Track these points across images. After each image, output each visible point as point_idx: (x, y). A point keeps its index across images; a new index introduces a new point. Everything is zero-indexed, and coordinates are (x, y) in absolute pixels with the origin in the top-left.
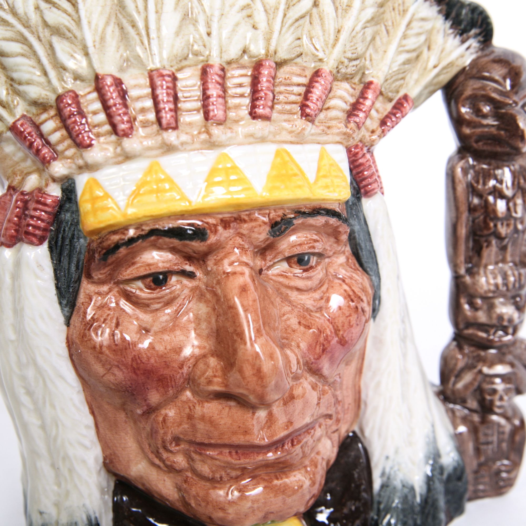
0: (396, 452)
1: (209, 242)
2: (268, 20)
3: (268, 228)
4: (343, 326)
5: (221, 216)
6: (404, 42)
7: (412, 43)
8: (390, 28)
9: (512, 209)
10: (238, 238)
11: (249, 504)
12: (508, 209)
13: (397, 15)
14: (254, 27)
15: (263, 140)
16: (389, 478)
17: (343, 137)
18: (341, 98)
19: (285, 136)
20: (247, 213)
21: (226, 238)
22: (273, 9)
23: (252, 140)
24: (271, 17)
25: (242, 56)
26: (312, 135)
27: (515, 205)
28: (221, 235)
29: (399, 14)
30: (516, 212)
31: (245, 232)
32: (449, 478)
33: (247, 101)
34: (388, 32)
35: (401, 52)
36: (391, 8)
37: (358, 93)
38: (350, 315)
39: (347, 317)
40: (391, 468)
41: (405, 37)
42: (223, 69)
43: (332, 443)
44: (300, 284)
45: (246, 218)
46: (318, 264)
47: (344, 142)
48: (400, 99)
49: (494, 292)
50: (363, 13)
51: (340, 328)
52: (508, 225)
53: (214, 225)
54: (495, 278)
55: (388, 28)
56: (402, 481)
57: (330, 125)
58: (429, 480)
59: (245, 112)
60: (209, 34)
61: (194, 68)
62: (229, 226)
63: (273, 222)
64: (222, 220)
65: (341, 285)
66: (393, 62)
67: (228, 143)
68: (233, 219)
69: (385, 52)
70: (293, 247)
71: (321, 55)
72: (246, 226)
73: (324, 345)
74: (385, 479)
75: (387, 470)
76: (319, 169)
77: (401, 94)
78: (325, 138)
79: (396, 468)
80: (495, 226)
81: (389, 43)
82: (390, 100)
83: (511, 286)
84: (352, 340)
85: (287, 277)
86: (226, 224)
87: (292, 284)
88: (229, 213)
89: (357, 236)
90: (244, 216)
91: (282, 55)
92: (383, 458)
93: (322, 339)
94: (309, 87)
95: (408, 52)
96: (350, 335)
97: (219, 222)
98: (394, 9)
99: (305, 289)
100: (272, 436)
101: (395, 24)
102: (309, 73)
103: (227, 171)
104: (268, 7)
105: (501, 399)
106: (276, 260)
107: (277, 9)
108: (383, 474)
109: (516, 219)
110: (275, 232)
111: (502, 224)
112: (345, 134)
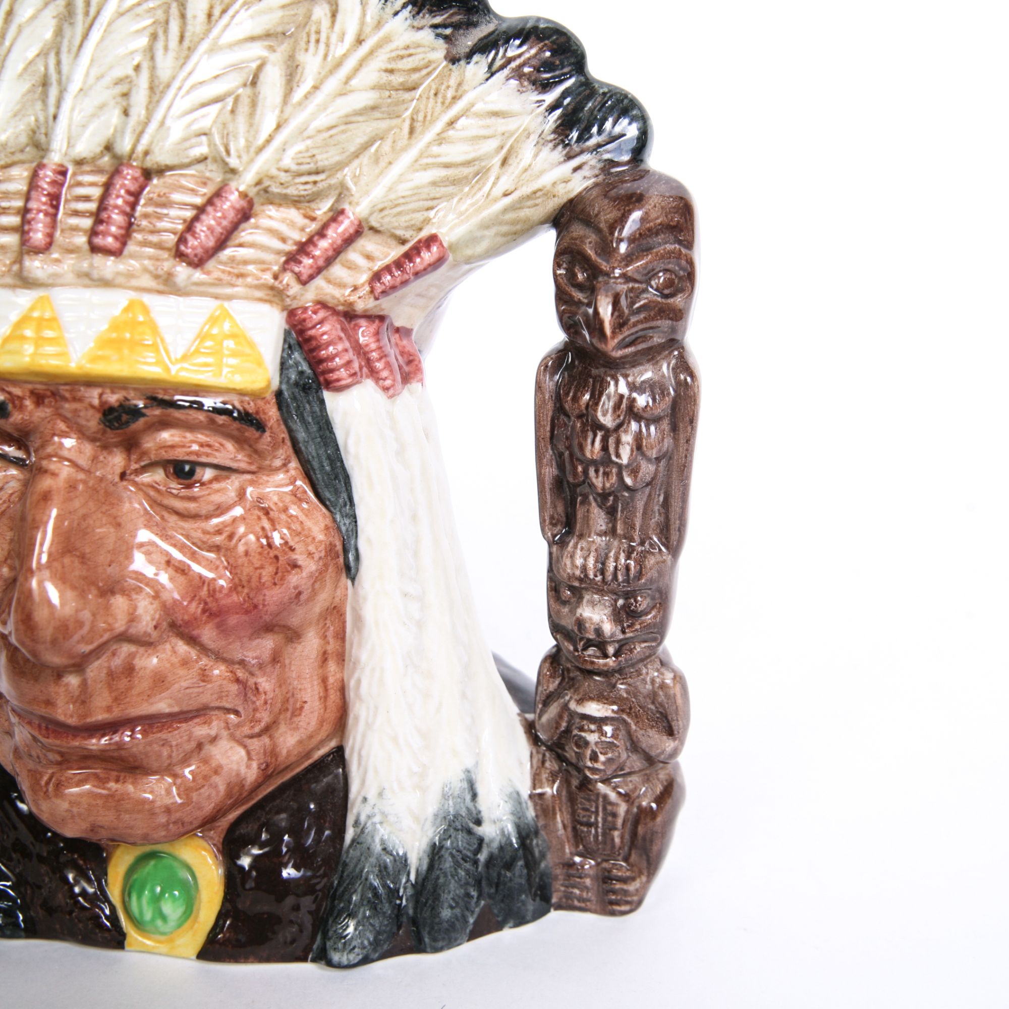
0: (380, 795)
1: (12, 420)
2: (150, 102)
3: (98, 416)
4: (249, 581)
5: (30, 386)
6: (435, 149)
7: (455, 152)
8: (418, 125)
9: (612, 450)
10: (59, 421)
11: (65, 805)
12: (605, 448)
13: (439, 105)
14: (126, 113)
15: (105, 283)
16: (362, 831)
17: (271, 292)
18: (272, 232)
19: (147, 281)
20: (67, 387)
21: (43, 419)
22: (161, 87)
23: (87, 281)
24: (156, 98)
25: (102, 155)
26: (197, 284)
27: (618, 442)
28: (31, 413)
29: (443, 103)
30: (618, 455)
31: (69, 415)
32: (491, 859)
33: (87, 223)
34: (412, 131)
35: (426, 167)
36: (433, 92)
37: (313, 227)
38: (262, 567)
39: (256, 569)
40: (369, 817)
41: (440, 139)
42: (64, 173)
43: (248, 753)
44: (178, 505)
45: (67, 395)
46: (216, 479)
47: (276, 299)
48: (419, 241)
49: (581, 580)
51: (245, 583)
52: (606, 474)
53: (18, 397)
54: (585, 559)
55: (415, 124)
56: (383, 842)
57: (242, 271)
58: (435, 852)
59: (81, 240)
60: (55, 117)
61: (27, 166)
62: (43, 403)
63: (106, 407)
64: (33, 393)
65: (259, 518)
66: (401, 179)
67: (50, 281)
68: (49, 393)
69: (390, 163)
70: (161, 448)
71: (233, 162)
72: (67, 405)
73: (206, 603)
74: (359, 830)
75: (363, 818)
77: (424, 234)
78: (229, 291)
79: (377, 819)
80: (586, 472)
81: (405, 149)
82: (403, 242)
83: (609, 578)
84: (264, 605)
85: (158, 491)
86: (39, 399)
87: (166, 502)
88: (41, 383)
89: (303, 448)
90: (64, 390)
91: (160, 157)
92: (360, 799)
93: (204, 592)
94: (201, 210)
95: (447, 166)
96: (261, 598)
97: (28, 394)
98: (436, 94)
99: (186, 513)
100: (85, 716)
101: (429, 118)
102: (207, 191)
103: (41, 323)
104: (156, 82)
105: (594, 758)
106: (143, 464)
107: (168, 86)
108: (356, 823)
109: (620, 467)
110: (110, 421)
111: (597, 471)
112: (272, 288)
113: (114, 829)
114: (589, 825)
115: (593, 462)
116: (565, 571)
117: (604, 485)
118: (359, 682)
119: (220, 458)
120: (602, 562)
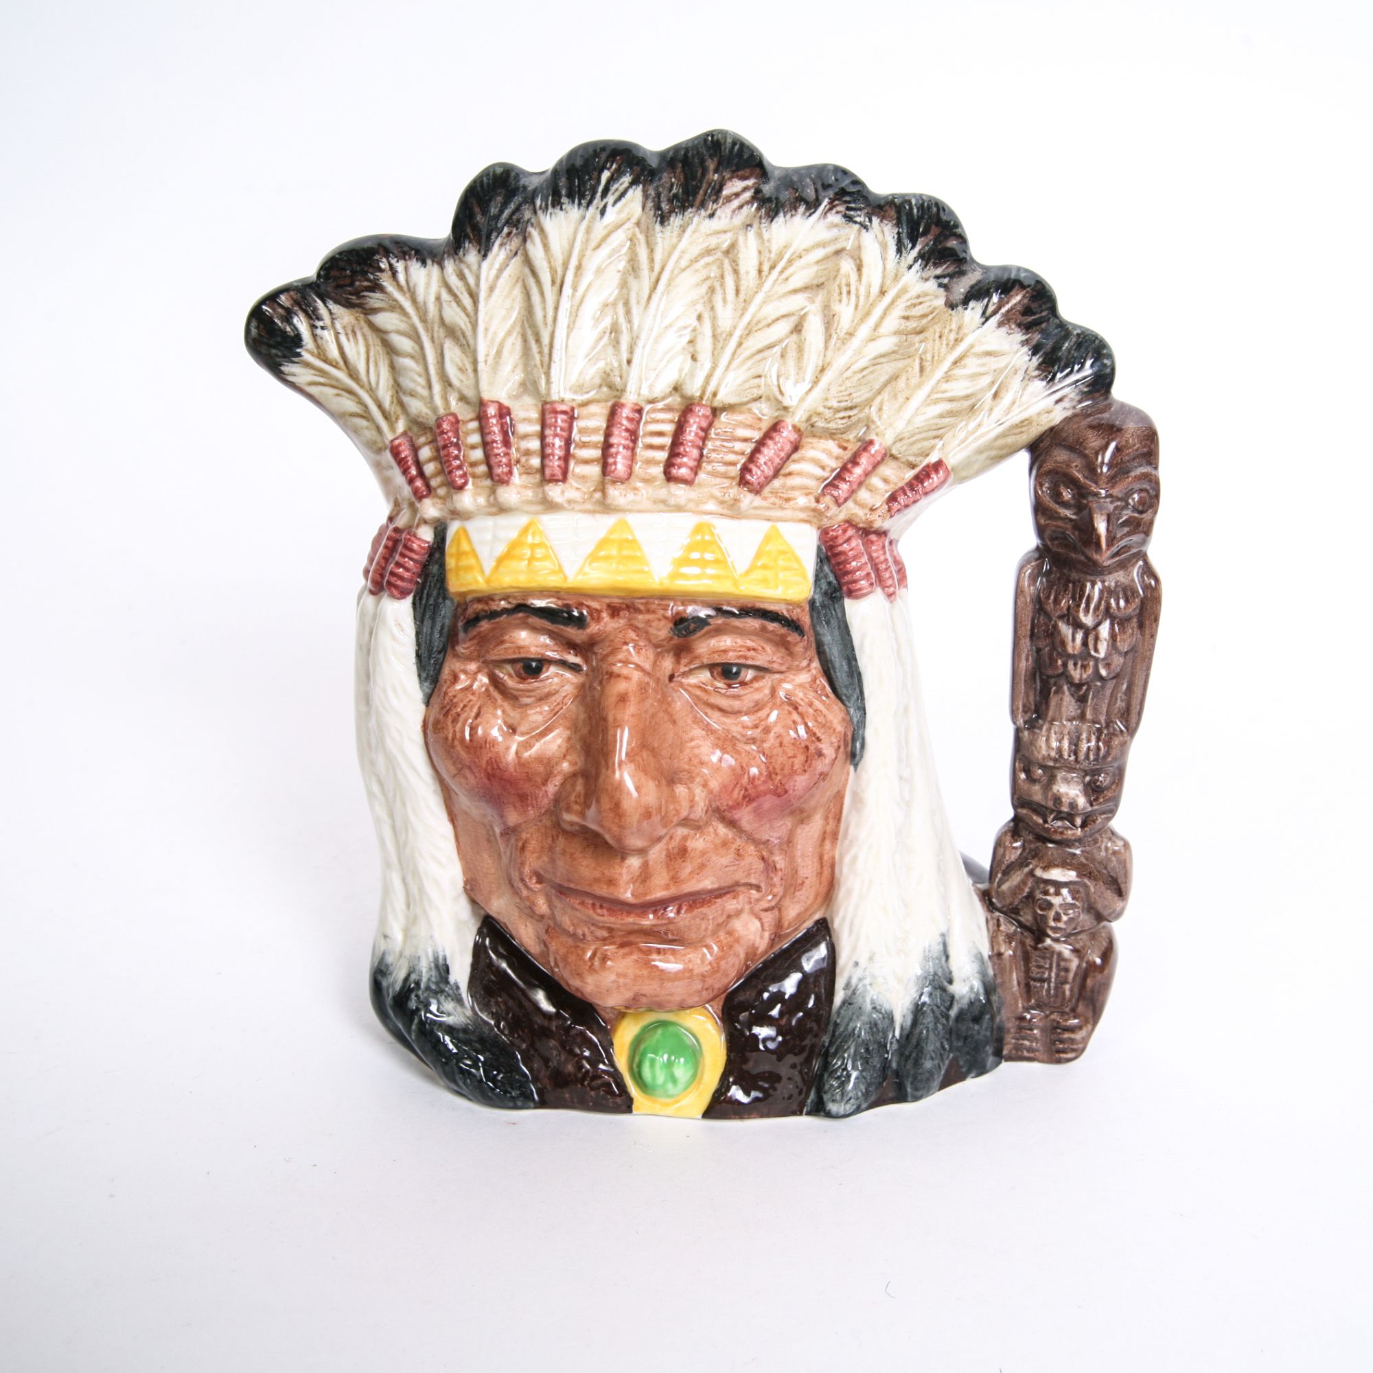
0: (871, 959)
1: (588, 631)
2: (715, 349)
3: (671, 625)
4: (782, 769)
5: (607, 601)
6: (945, 386)
7: (959, 388)
8: (927, 364)
9: (1091, 645)
10: (630, 631)
11: (613, 977)
12: (1085, 643)
13: (944, 346)
14: (694, 358)
15: (679, 509)
16: (854, 993)
17: (812, 514)
18: (816, 462)
19: (711, 506)
20: (643, 601)
21: (615, 629)
22: (724, 336)
23: (662, 507)
24: (720, 345)
25: (670, 394)
26: (755, 508)
27: (1097, 639)
28: (606, 624)
29: (947, 345)
30: (1096, 650)
31: (641, 625)
32: (961, 1016)
33: (663, 455)
34: (922, 369)
35: (936, 401)
36: (937, 335)
37: (847, 455)
38: (794, 756)
39: (790, 758)
40: (860, 980)
41: (947, 378)
42: (640, 411)
43: (762, 925)
44: (723, 703)
45: (642, 607)
46: (755, 679)
47: (815, 520)
48: (928, 466)
49: (1055, 760)
50: (872, 345)
51: (778, 771)
52: (1084, 667)
53: (597, 610)
54: (1060, 741)
55: (924, 363)
56: (873, 1002)
57: (790, 496)
58: (918, 1010)
59: (658, 471)
60: (629, 362)
61: (603, 404)
62: (618, 615)
63: (678, 617)
64: (609, 606)
65: (790, 713)
66: (916, 414)
67: (629, 507)
68: (624, 606)
69: (908, 399)
70: (714, 652)
71: (787, 402)
72: (640, 617)
73: (746, 790)
74: (850, 992)
75: (854, 981)
76: (758, 555)
77: (933, 459)
78: (779, 513)
79: (867, 981)
80: (1065, 665)
81: (919, 386)
82: (913, 466)
83: (1082, 756)
84: (794, 790)
85: (705, 691)
86: (614, 611)
87: (712, 700)
88: (618, 597)
89: (827, 650)
90: (639, 604)
91: (724, 397)
92: (851, 963)
93: (745, 780)
94: (760, 444)
95: (951, 400)
96: (792, 783)
97: (605, 607)
98: (940, 337)
99: (730, 710)
100: (645, 894)
101: (936, 358)
102: (765, 426)
103: (623, 543)
104: (719, 331)
105: (1057, 918)
106: (693, 667)
107: (731, 335)
108: (847, 986)
109: (1097, 660)
110: (679, 631)
111: (1075, 664)
112: (814, 510)
113: (656, 996)
114: (1042, 980)
115: (1073, 656)
116: (1039, 752)
117: (1081, 675)
118: (855, 858)
119: (761, 661)
120: (1075, 743)
